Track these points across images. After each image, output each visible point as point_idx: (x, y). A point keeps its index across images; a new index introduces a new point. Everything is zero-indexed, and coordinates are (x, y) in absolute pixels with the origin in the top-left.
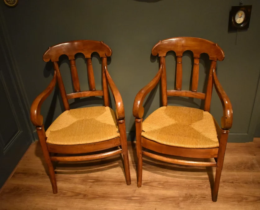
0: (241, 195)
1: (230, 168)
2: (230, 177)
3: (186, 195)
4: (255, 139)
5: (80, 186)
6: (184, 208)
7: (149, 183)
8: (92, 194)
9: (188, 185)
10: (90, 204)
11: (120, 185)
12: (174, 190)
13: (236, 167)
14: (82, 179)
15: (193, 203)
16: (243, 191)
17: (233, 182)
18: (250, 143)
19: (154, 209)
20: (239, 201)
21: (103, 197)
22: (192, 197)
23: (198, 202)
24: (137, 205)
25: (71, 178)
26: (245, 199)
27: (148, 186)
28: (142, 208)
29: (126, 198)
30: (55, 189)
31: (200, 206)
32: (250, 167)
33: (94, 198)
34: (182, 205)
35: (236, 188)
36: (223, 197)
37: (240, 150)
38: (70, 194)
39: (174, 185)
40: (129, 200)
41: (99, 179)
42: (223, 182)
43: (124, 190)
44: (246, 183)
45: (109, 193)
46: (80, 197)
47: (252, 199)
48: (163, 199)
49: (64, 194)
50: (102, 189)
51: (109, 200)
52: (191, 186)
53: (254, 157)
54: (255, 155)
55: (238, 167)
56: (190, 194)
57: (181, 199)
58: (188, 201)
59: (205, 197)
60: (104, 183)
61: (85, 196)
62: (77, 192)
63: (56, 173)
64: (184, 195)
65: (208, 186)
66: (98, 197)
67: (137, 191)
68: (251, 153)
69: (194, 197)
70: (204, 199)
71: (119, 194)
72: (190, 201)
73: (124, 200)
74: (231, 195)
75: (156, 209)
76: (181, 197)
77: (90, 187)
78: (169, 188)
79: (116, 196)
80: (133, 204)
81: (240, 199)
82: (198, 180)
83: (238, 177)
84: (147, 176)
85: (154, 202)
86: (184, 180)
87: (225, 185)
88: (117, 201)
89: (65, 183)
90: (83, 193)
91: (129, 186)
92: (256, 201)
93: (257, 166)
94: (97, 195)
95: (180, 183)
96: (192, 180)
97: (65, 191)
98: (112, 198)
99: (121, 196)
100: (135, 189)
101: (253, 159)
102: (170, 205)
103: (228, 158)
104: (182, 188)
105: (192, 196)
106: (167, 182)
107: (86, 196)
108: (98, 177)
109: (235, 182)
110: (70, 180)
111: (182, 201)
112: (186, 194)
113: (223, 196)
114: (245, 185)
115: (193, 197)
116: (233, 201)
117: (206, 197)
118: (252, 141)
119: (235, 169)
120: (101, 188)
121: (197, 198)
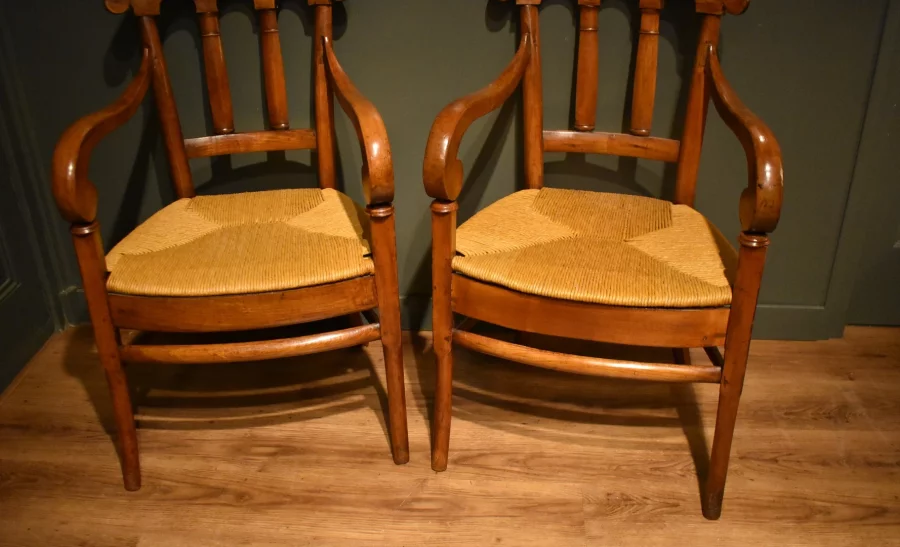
0: (806, 499)
1: (765, 416)
2: (764, 445)
3: (610, 498)
4: (850, 331)
5: (222, 466)
6: (601, 537)
7: (472, 457)
8: (268, 492)
9: (614, 468)
10: (260, 524)
11: (370, 463)
12: (565, 481)
13: (786, 414)
14: (230, 444)
15: (636, 521)
16: (813, 487)
17: (774, 460)
18: (832, 342)
19: (493, 540)
20: (799, 520)
21: (307, 501)
22: (629, 503)
23: (655, 520)
24: (431, 525)
25: (192, 443)
26: (820, 512)
27: (470, 469)
28: (451, 535)
29: (389, 505)
30: (132, 477)
31: (660, 532)
32: (838, 415)
33: (275, 504)
34: (594, 527)
35: (787, 479)
36: (741, 505)
37: (796, 362)
38: (186, 491)
39: (565, 466)
40: (401, 510)
41: (295, 444)
42: (741, 458)
43: (381, 478)
44: (824, 463)
45: (332, 489)
46: (222, 502)
47: (846, 512)
48: (524, 508)
49: (166, 491)
50: (302, 475)
51: (330, 511)
52: (624, 468)
53: (849, 383)
54: (851, 379)
55: (791, 414)
56: (622, 494)
57: (589, 509)
58: (618, 516)
59: (677, 505)
60: (314, 457)
61: (241, 497)
62: (212, 484)
63: (138, 425)
64: (602, 497)
65: (689, 470)
66: (288, 500)
67: (430, 483)
68: (837, 372)
69: (640, 504)
70: (674, 509)
71: (365, 492)
72: (625, 515)
73: (385, 511)
74: (771, 499)
75: (499, 540)
76: (589, 503)
77: (260, 471)
78: (547, 476)
79: (353, 497)
80: (416, 525)
81: (805, 514)
82: (650, 452)
83: (792, 444)
84: (469, 437)
85: (492, 519)
86: (599, 449)
87: (748, 467)
88: (356, 513)
89: (170, 458)
90: (233, 487)
91: (401, 467)
92: (862, 519)
93: (861, 410)
94: (288, 496)
95: (588, 459)
96: (628, 451)
97: (168, 483)
98: (340, 503)
99: (371, 498)
100: (424, 477)
101: (847, 390)
102: (549, 527)
103: (756, 387)
104: (593, 475)
105: (630, 500)
106: (541, 455)
107: (247, 497)
108: (289, 439)
109: (785, 458)
110: (187, 446)
111: (595, 515)
112: (608, 494)
113: (743, 501)
114: (819, 469)
115: (633, 505)
116: (778, 518)
117: (681, 503)
118: (839, 335)
119: (782, 418)
120: (299, 471)
121: (649, 507)
